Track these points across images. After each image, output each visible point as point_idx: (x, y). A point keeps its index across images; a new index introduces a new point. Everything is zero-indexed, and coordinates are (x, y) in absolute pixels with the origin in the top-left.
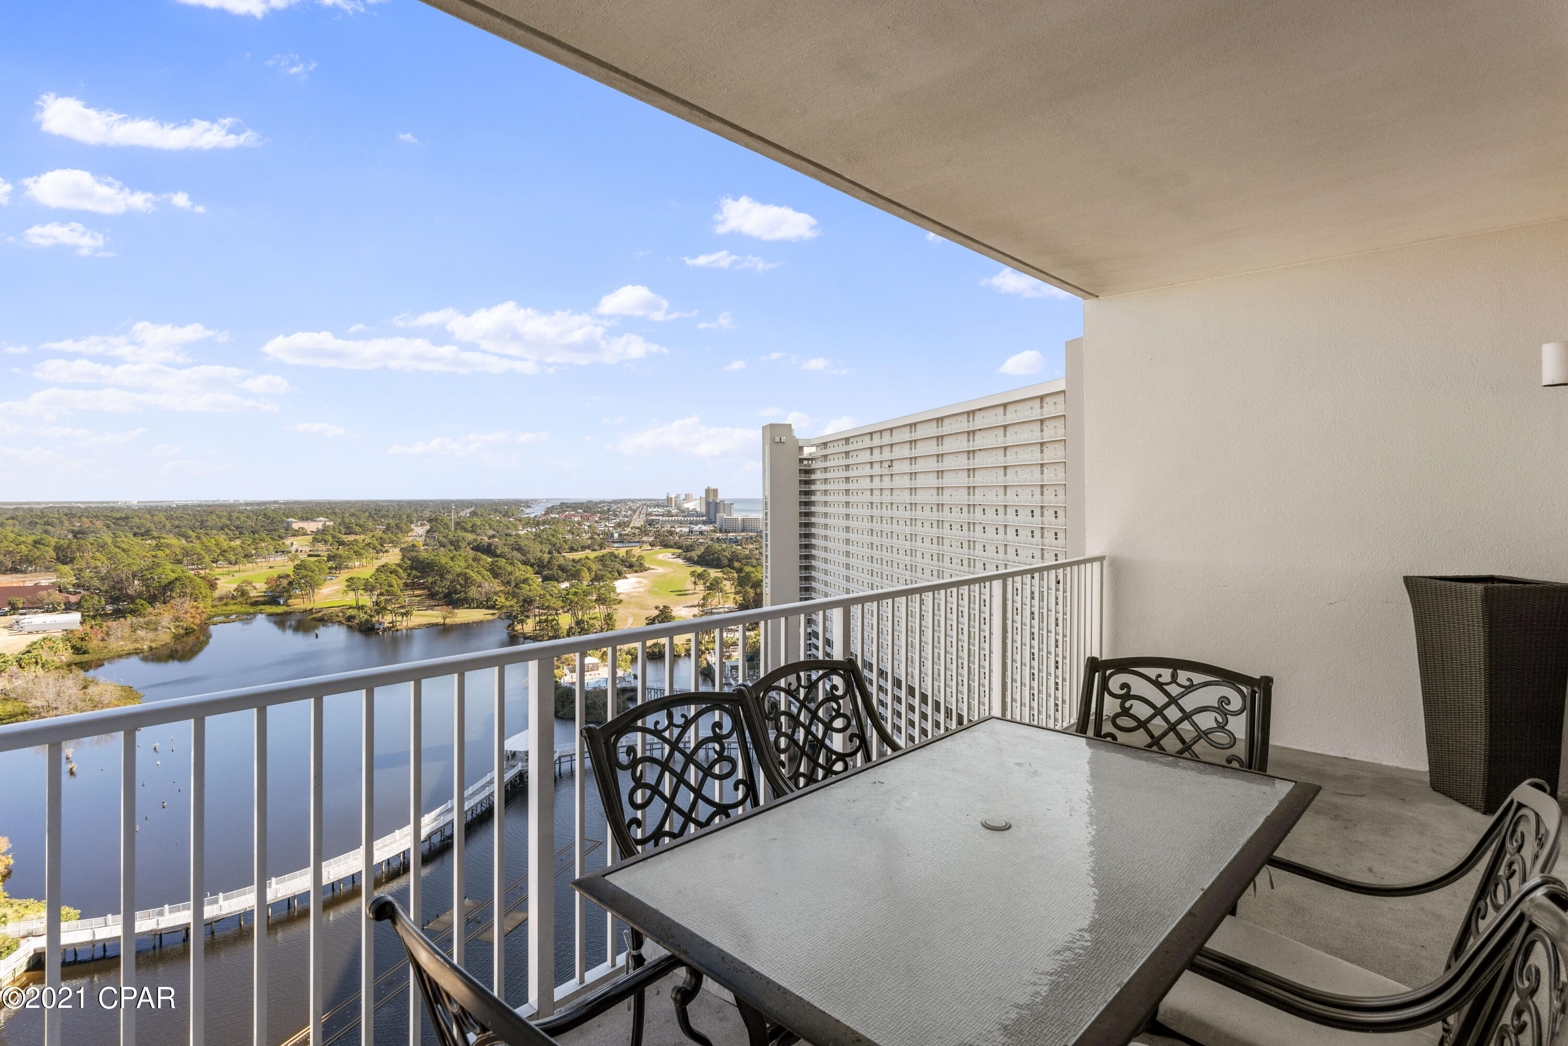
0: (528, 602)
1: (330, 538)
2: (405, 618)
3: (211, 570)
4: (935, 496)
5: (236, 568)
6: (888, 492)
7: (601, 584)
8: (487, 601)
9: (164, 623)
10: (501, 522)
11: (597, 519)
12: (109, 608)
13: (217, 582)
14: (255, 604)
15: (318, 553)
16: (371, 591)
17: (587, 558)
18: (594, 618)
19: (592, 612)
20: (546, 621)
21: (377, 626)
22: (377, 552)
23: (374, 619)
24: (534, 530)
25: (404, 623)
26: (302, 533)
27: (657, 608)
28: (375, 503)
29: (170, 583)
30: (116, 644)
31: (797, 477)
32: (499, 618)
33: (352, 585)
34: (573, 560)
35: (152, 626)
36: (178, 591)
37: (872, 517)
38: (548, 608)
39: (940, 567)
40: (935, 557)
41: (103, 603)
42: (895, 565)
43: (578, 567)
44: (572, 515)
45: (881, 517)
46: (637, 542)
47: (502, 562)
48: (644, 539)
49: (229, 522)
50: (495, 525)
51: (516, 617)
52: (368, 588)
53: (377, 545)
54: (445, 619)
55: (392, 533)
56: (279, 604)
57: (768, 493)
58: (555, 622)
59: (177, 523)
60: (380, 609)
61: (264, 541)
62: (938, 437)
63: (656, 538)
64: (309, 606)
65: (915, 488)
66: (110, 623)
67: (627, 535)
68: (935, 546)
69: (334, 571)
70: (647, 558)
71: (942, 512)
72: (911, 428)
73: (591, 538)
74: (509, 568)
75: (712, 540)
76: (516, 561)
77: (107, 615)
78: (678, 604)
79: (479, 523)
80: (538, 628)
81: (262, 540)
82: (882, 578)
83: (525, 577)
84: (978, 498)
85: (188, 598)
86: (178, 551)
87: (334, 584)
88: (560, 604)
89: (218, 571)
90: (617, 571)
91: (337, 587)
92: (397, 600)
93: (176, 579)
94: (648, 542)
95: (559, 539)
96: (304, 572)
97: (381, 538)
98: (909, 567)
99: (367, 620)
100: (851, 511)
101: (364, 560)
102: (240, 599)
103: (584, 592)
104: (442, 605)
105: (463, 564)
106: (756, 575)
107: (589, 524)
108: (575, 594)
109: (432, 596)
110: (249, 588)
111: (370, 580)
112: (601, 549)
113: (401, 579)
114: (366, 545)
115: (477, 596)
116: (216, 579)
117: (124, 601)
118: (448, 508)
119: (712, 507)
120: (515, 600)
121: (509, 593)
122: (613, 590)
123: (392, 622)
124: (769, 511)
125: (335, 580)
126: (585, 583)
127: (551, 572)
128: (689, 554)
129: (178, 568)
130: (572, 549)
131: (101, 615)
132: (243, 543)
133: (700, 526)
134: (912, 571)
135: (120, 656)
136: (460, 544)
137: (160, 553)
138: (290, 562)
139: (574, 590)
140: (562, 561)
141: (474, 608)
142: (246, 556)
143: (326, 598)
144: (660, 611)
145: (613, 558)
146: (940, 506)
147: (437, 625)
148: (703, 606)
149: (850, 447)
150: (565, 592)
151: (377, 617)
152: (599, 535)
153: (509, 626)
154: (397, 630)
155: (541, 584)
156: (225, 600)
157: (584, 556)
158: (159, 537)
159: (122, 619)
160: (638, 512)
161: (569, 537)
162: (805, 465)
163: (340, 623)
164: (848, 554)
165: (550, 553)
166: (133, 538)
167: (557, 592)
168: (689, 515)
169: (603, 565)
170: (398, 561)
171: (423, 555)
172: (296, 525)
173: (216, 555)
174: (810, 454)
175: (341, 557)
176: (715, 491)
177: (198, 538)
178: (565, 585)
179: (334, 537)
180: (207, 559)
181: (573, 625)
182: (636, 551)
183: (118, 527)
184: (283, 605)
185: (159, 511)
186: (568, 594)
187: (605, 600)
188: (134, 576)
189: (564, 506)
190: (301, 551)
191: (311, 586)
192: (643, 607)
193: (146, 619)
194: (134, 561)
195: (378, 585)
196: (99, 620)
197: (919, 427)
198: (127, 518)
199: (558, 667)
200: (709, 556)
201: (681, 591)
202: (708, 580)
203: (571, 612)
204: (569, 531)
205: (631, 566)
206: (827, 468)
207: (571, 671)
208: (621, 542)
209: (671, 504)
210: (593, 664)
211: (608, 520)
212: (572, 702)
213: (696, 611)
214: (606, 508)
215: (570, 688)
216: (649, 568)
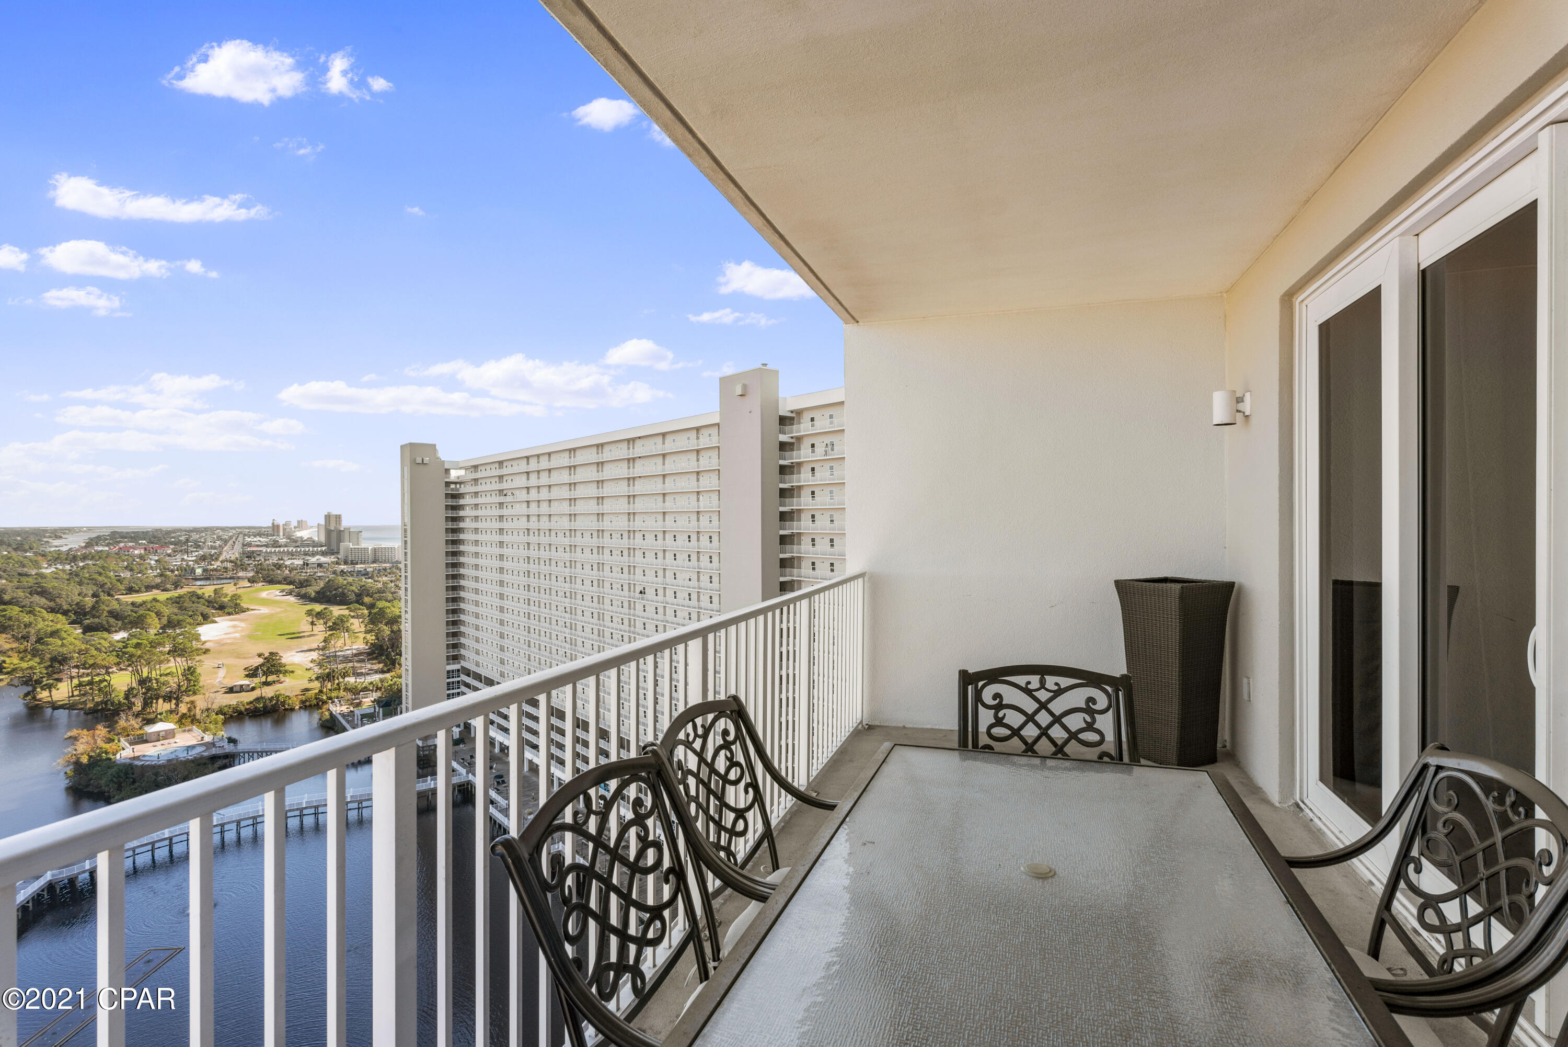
0: (58, 661)
4: (595, 522)
6: (546, 519)
7: (178, 631)
10: (10, 558)
11: (169, 551)
17: (155, 600)
18: (167, 675)
19: (163, 666)
20: (90, 683)
24: (67, 567)
27: (260, 655)
31: (442, 502)
32: (10, 684)
34: (133, 604)
37: (528, 544)
38: (94, 666)
39: (600, 593)
40: (595, 583)
42: (554, 592)
43: (141, 612)
44: (131, 547)
45: (539, 544)
46: (230, 578)
47: (14, 611)
48: (241, 574)
51: (38, 682)
57: (408, 520)
58: (105, 683)
62: (598, 464)
63: (257, 572)
65: (575, 514)
67: (215, 570)
68: (595, 572)
70: (244, 597)
71: (603, 538)
72: (570, 454)
73: (161, 575)
74: (27, 619)
75: (334, 573)
76: (38, 609)
78: (289, 649)
80: (76, 693)
82: (539, 607)
83: (54, 628)
84: (638, 524)
88: (113, 659)
90: (202, 614)
94: (246, 578)
95: (110, 578)
98: (568, 594)
100: (505, 538)
103: (150, 643)
106: (392, 610)
107: (157, 558)
108: (138, 646)
112: (176, 588)
119: (334, 535)
120: (37, 660)
121: (25, 651)
122: (197, 637)
124: (409, 539)
126: (152, 631)
127: (97, 620)
128: (303, 591)
130: (130, 590)
133: (318, 557)
134: (571, 598)
139: (135, 641)
140: (115, 606)
144: (265, 659)
145: (194, 599)
146: (601, 532)
148: (323, 649)
149: (504, 471)
150: (121, 645)
152: (172, 571)
153: (27, 695)
155: (81, 636)
157: (150, 598)
160: (231, 542)
162: (452, 490)
164: (501, 583)
165: (94, 595)
167: (107, 645)
168: (303, 546)
169: (180, 608)
174: (458, 478)
176: (338, 518)
178: (121, 635)
181: (134, 685)
182: (229, 589)
186: (125, 647)
187: (183, 650)
189: (116, 536)
192: (239, 656)
197: (578, 453)
199: (110, 740)
200: (331, 592)
201: (294, 633)
202: (329, 619)
203: (130, 669)
204: (126, 568)
205: (222, 608)
206: (478, 492)
207: (131, 744)
208: (207, 579)
209: (278, 531)
210: (166, 731)
211: (187, 553)
212: (134, 782)
213: (315, 655)
214: (183, 538)
215: (130, 765)
216: (248, 609)
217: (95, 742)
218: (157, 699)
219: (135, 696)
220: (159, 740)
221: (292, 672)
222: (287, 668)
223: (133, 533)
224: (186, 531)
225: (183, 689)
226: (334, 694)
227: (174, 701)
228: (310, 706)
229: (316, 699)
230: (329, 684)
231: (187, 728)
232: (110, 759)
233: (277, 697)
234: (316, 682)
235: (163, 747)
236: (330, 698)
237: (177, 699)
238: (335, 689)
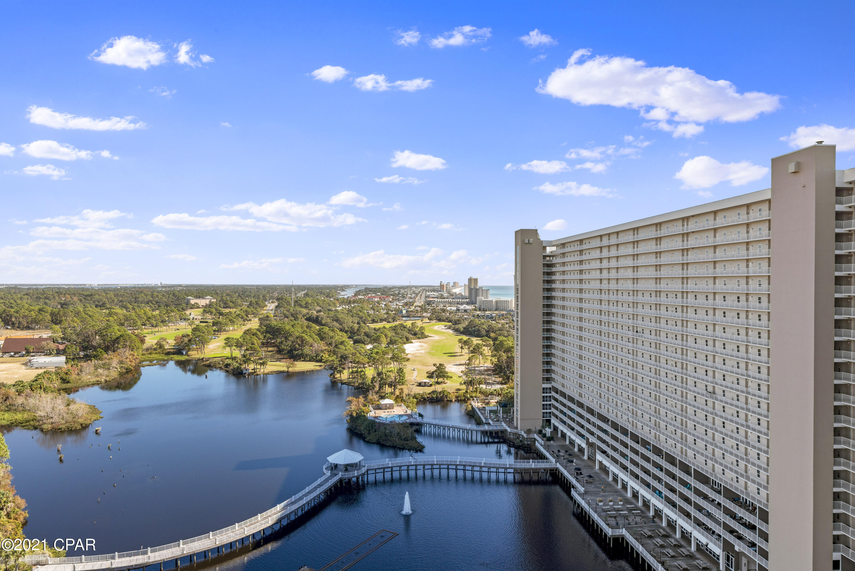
0: (344, 358)
1: (214, 310)
2: (262, 366)
3: (141, 330)
4: (654, 285)
5: (156, 329)
6: (614, 282)
7: (395, 347)
8: (316, 357)
9: (114, 365)
10: (324, 301)
11: (390, 300)
12: (82, 354)
13: (145, 338)
14: (168, 354)
15: (207, 320)
16: (241, 347)
17: (384, 327)
18: (390, 371)
19: (389, 366)
20: (357, 372)
21: (244, 371)
22: (244, 321)
23: (242, 367)
24: (347, 307)
25: (262, 370)
26: (196, 306)
27: (434, 365)
28: (243, 286)
29: (117, 338)
30: (86, 378)
31: (541, 269)
32: (325, 368)
33: (228, 342)
34: (375, 329)
35: (107, 367)
36: (122, 344)
37: (601, 300)
38: (358, 362)
39: (657, 340)
40: (653, 333)
41: (78, 350)
42: (620, 338)
43: (378, 334)
44: (374, 297)
45: (609, 301)
46: (419, 317)
47: (326, 329)
48: (424, 314)
49: (151, 299)
50: (321, 303)
51: (336, 368)
52: (239, 345)
53: (244, 316)
54: (288, 368)
55: (253, 308)
56: (182, 354)
57: (519, 282)
58: (363, 373)
59: (121, 299)
60: (246, 360)
61: (173, 312)
62: (656, 239)
63: (432, 314)
64: (202, 357)
65: (637, 279)
66: (82, 364)
67: (412, 311)
68: (653, 324)
69: (217, 333)
70: (426, 329)
71: (660, 297)
72: (634, 232)
73: (387, 313)
74: (331, 334)
75: (474, 316)
76: (336, 329)
77: (80, 358)
78: (449, 362)
79: (310, 302)
80: (351, 377)
81: (172, 311)
82: (608, 348)
83: (342, 340)
84: (691, 286)
85: (128, 349)
86: (122, 317)
87: (217, 342)
88: (366, 360)
89: (146, 331)
90: (406, 337)
91: (219, 344)
92: (257, 354)
93: (121, 336)
94: (427, 317)
95: (365, 314)
96: (198, 333)
97: (246, 311)
98: (631, 340)
99: (238, 367)
100: (584, 296)
101: (236, 326)
102: (159, 350)
103: (383, 352)
104: (286, 358)
105: (300, 330)
106: (509, 343)
107: (385, 303)
108: (377, 353)
109: (280, 352)
110: (164, 343)
111: (240, 340)
112: (393, 322)
113: (259, 339)
114: (237, 315)
115: (309, 352)
116: (144, 336)
117: (90, 349)
118: (289, 291)
119: (473, 292)
120: (335, 356)
121: (331, 351)
122: (404, 351)
123: (254, 369)
124: (519, 295)
125: (217, 339)
126: (383, 346)
127: (359, 337)
128: (457, 327)
129: (122, 328)
130: (374, 321)
131: (77, 358)
132: (160, 312)
133: (465, 305)
134: (633, 343)
135: (88, 386)
136: (298, 315)
137: (111, 318)
138: (189, 326)
139: (376, 350)
140: (367, 330)
141: (307, 361)
142: (162, 322)
143: (212, 351)
144: (437, 367)
145: (402, 328)
146: (658, 293)
147: (283, 372)
148: (468, 364)
149: (584, 247)
150: (370, 352)
151: (244, 365)
152: (392, 311)
153: (331, 375)
154: (257, 375)
155: (353, 345)
156: (150, 351)
157: (382, 326)
158: (110, 308)
159: (89, 361)
160: (419, 295)
161: (371, 312)
162: (548, 261)
163: (221, 368)
164: (581, 329)
165: (358, 323)
166: (95, 308)
167: (364, 351)
168: (456, 298)
169: (396, 333)
170: (257, 327)
171: (274, 323)
172: (193, 301)
173: (144, 320)
174: (552, 252)
175: (221, 323)
176: (476, 280)
177: (134, 309)
178: (369, 347)
179: (216, 309)
180: (139, 323)
181: (375, 376)
182: (419, 323)
183: (86, 301)
184: (185, 355)
185: (110, 291)
186: (372, 353)
187: (397, 358)
188: (96, 333)
189: (368, 290)
190: (196, 319)
191: (202, 343)
192: (424, 364)
193: (103, 362)
194: (96, 324)
195: (245, 343)
196: (76, 362)
197: (640, 231)
198: (91, 295)
199: (365, 405)
200: (472, 328)
201: (452, 353)
202: (471, 346)
203: (374, 366)
204: (371, 308)
205: (415, 334)
206: (565, 263)
207: (374, 409)
208: (408, 317)
209: (443, 289)
210: (389, 404)
211: (399, 300)
212: (375, 431)
213: (463, 368)
214: (397, 292)
215: (374, 421)
216: (428, 336)
217: (359, 406)
218: (385, 385)
219: (376, 382)
220: (386, 409)
221: (451, 377)
222: (448, 374)
223: (375, 288)
224: (398, 288)
225: (397, 381)
226: (474, 395)
227: (393, 387)
228: (461, 400)
229: (464, 396)
230: (471, 388)
231: (399, 404)
232: (365, 416)
233: (443, 392)
234: (464, 385)
235: (388, 414)
236: (472, 397)
237: (395, 386)
238: (474, 392)
